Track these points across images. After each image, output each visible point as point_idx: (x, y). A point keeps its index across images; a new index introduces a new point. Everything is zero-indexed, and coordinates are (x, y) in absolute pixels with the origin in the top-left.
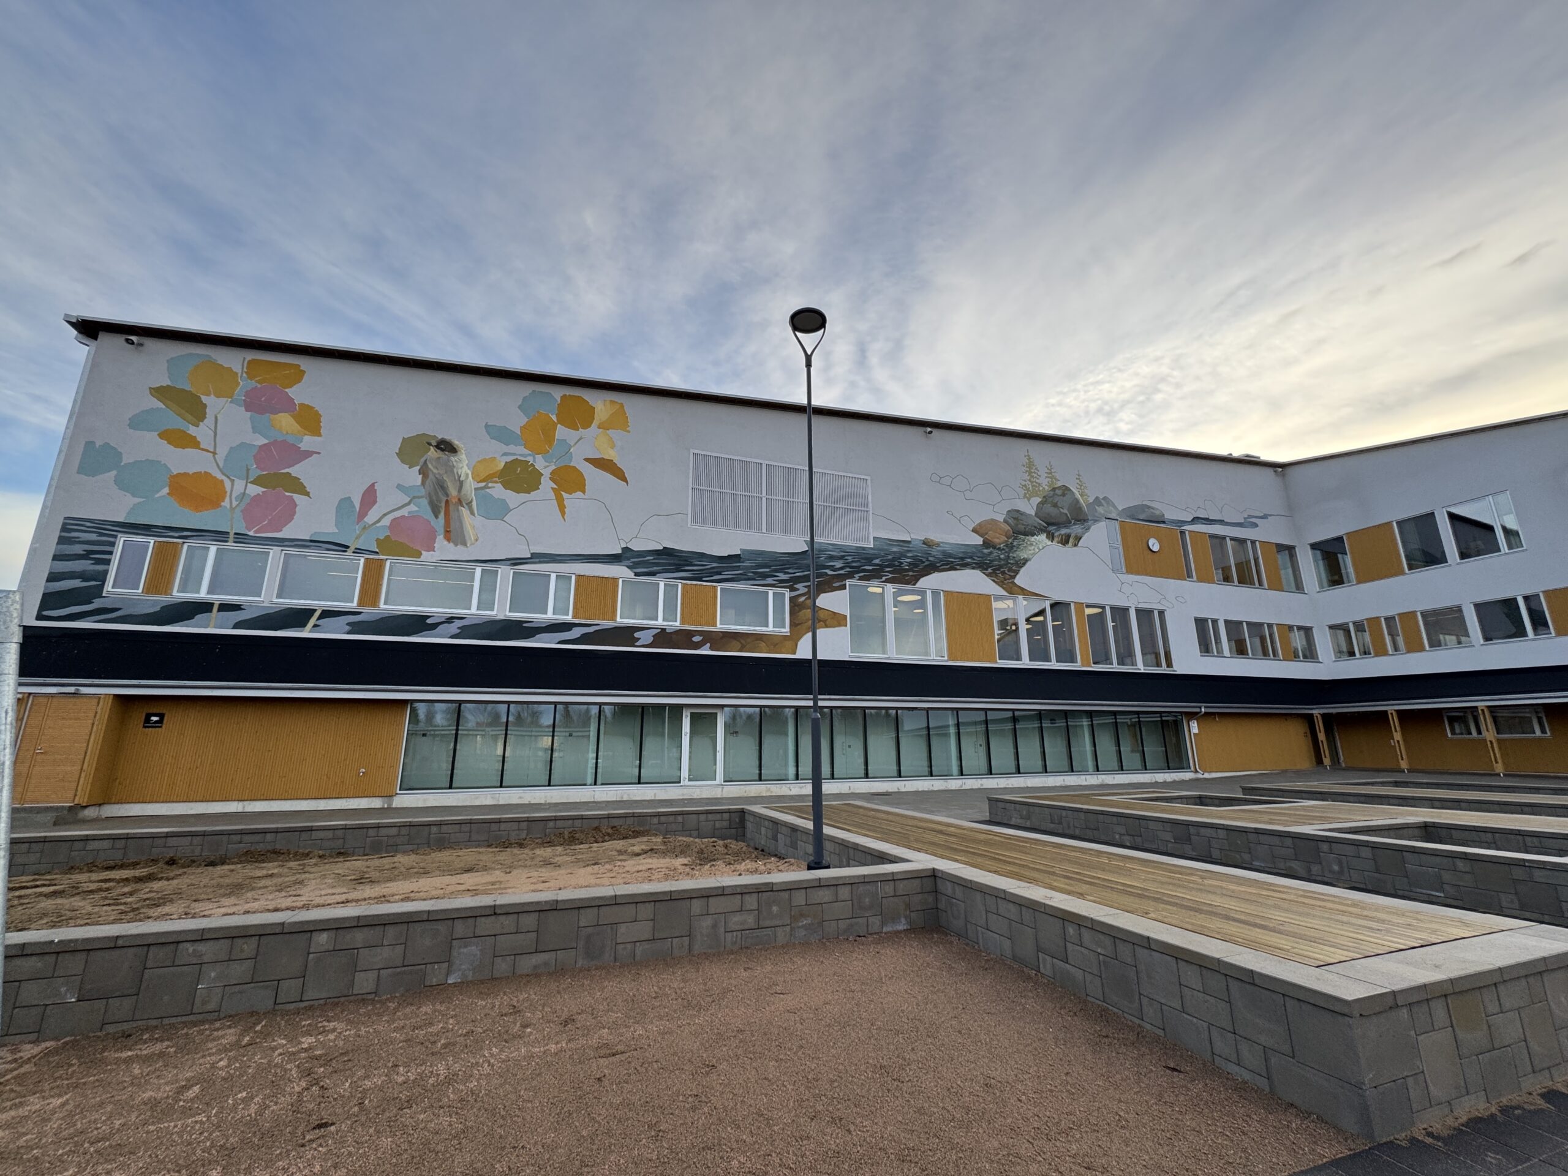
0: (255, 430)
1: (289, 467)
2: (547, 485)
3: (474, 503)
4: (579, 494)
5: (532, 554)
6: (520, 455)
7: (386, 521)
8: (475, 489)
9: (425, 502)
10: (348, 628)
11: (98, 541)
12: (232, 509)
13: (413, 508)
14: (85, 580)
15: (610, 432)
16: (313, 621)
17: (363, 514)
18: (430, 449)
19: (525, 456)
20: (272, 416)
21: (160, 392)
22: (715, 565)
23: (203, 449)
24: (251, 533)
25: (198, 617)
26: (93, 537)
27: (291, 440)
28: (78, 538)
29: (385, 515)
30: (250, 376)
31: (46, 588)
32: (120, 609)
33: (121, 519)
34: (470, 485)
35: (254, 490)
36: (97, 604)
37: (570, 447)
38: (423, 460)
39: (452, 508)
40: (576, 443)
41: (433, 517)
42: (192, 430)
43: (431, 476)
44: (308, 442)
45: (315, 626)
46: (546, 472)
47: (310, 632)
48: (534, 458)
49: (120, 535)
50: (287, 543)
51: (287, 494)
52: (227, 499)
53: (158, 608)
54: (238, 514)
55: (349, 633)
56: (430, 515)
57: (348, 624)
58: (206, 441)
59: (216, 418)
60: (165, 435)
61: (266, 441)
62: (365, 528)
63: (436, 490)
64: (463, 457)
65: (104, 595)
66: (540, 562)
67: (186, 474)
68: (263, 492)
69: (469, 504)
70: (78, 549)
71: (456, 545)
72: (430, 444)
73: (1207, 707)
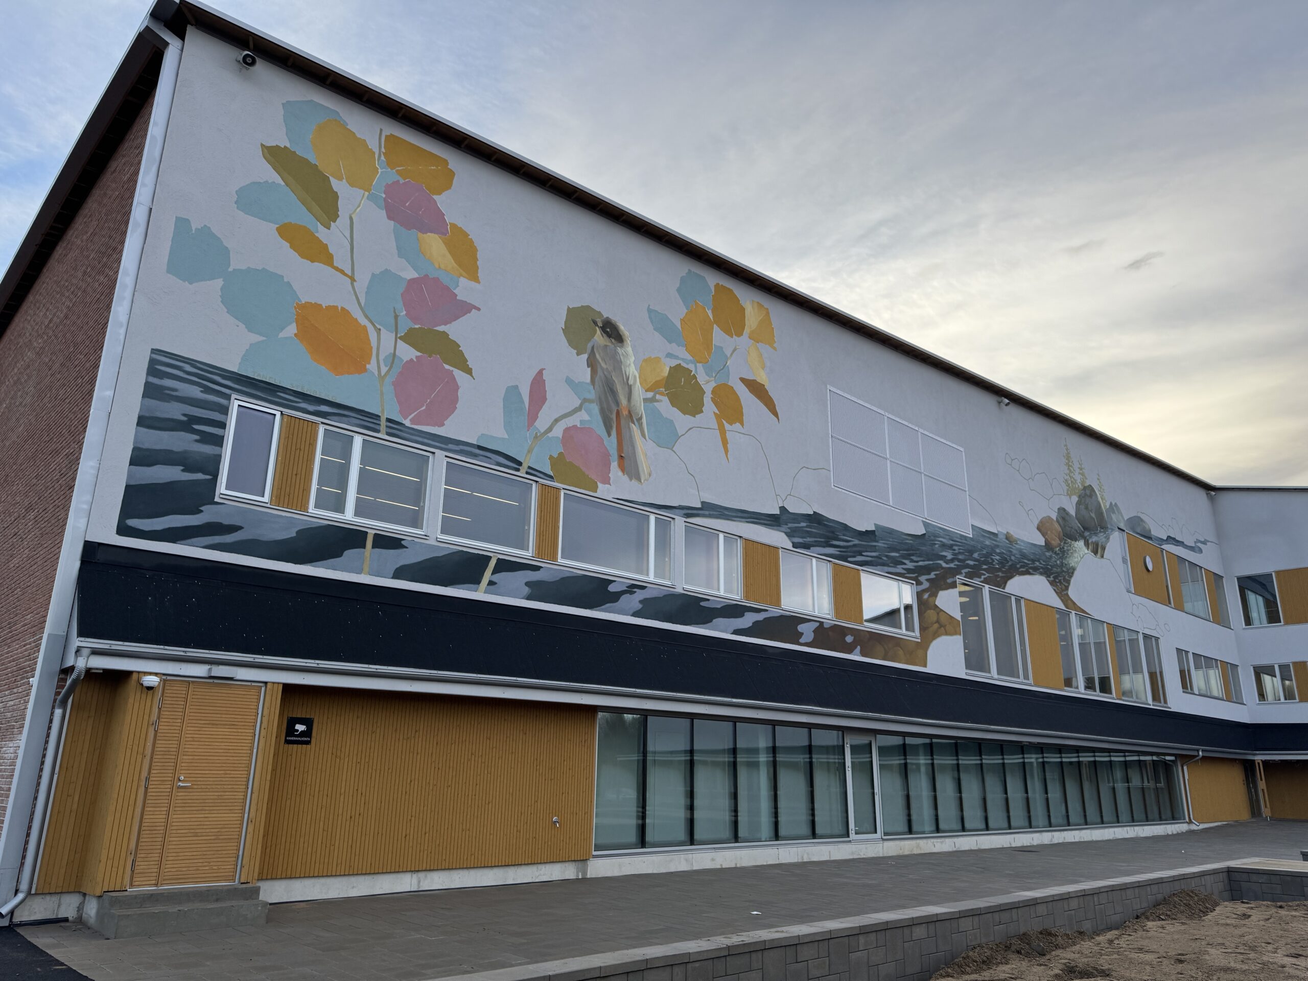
0: (401, 252)
1: (445, 324)
2: (709, 407)
3: (644, 420)
4: (737, 426)
5: (703, 503)
6: (683, 359)
7: (558, 432)
8: (644, 399)
9: (595, 409)
10: (526, 590)
11: (201, 401)
12: (382, 378)
13: (583, 415)
14: (188, 469)
15: (760, 345)
16: (487, 576)
17: (533, 416)
18: (595, 332)
19: (687, 362)
20: (420, 235)
21: (275, 155)
22: (856, 542)
23: (337, 269)
24: (407, 423)
25: (347, 553)
26: (195, 392)
27: (445, 280)
28: (176, 390)
29: (557, 421)
30: (391, 164)
31: (130, 475)
32: (240, 528)
33: (233, 366)
34: (639, 394)
35: (407, 353)
36: (207, 515)
37: (727, 358)
38: (589, 346)
39: (623, 422)
40: (732, 354)
41: (606, 434)
42: (322, 233)
43: (600, 373)
44: (464, 289)
45: (491, 583)
46: (708, 388)
47: (485, 592)
48: (696, 367)
49: (234, 396)
50: (451, 446)
51: (447, 367)
52: (374, 360)
53: (292, 534)
54: (389, 389)
55: (529, 598)
56: (601, 430)
57: (527, 584)
58: (341, 259)
59: (351, 219)
60: (288, 232)
61: (416, 275)
62: (536, 437)
63: (605, 390)
64: (629, 349)
65: (217, 499)
66: (710, 516)
67: (317, 306)
68: (417, 357)
69: (639, 420)
70: (175, 411)
71: (631, 479)
72: (595, 323)
73: (1203, 751)
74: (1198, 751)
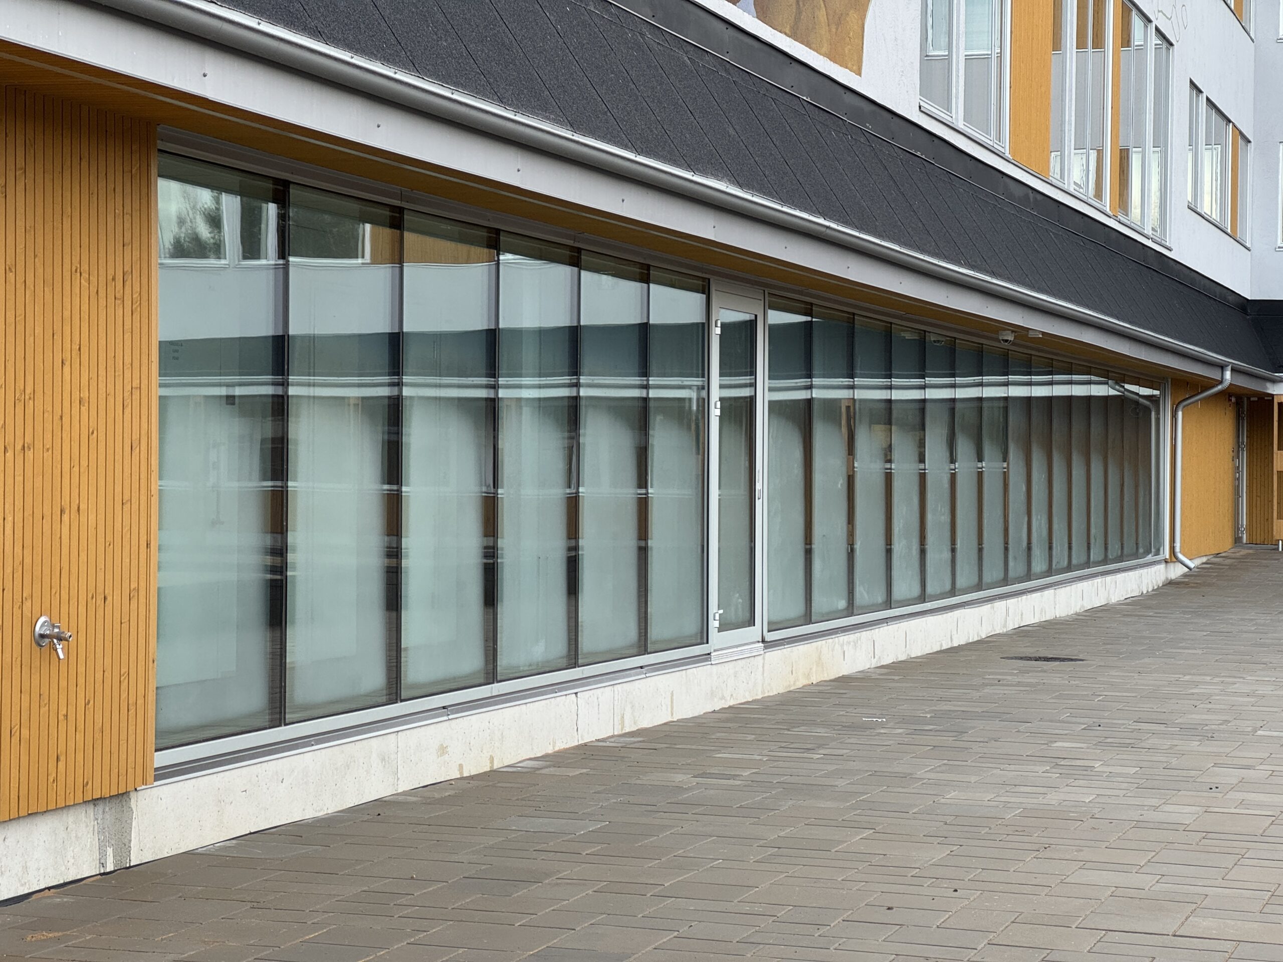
73: (1233, 370)
74: (1222, 367)
